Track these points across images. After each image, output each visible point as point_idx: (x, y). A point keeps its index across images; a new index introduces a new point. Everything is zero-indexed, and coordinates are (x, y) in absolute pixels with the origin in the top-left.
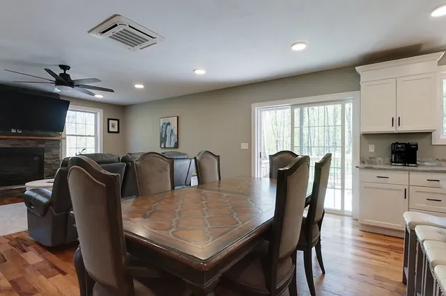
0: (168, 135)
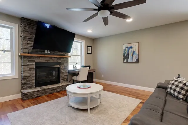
0: (130, 54)
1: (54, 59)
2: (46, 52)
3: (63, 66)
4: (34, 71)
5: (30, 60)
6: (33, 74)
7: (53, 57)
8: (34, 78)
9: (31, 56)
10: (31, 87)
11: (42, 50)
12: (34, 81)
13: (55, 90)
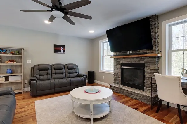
1: (135, 59)
2: (128, 53)
3: (148, 68)
4: (119, 70)
5: (117, 61)
6: (119, 73)
7: (135, 57)
8: (120, 76)
9: (118, 58)
10: (118, 83)
11: (125, 52)
12: (120, 79)
13: (130, 95)
